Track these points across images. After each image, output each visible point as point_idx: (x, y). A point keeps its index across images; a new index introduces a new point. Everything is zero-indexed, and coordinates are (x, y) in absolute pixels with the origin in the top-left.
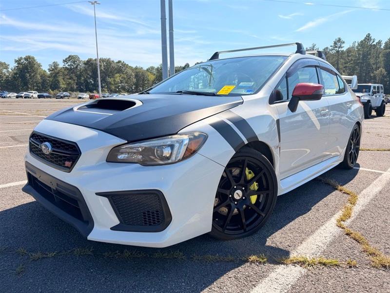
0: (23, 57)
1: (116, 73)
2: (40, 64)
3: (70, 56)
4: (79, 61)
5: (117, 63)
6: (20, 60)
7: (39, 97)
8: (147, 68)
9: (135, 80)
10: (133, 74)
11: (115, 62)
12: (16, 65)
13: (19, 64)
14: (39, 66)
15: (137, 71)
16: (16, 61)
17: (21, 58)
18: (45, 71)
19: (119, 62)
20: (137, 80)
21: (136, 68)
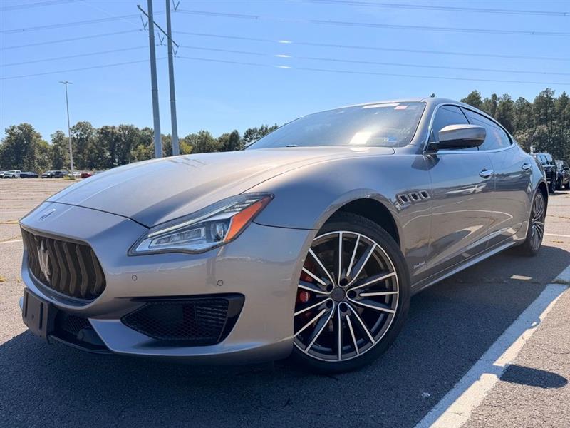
0: (17, 125)
2: (39, 133)
3: (79, 123)
4: (91, 129)
5: (143, 130)
6: (12, 130)
7: (22, 176)
11: (140, 129)
12: (8, 135)
13: (11, 134)
14: (38, 136)
16: (7, 131)
17: (14, 127)
18: (47, 143)
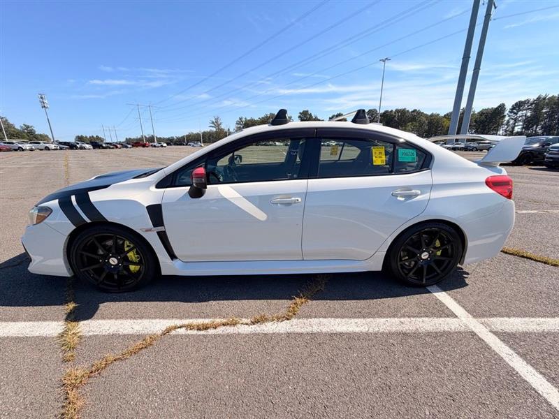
1: (409, 122)
5: (412, 112)
8: (446, 113)
9: (427, 128)
10: (427, 122)
11: (410, 111)
15: (432, 118)
19: (415, 111)
20: (429, 128)
21: (432, 115)
